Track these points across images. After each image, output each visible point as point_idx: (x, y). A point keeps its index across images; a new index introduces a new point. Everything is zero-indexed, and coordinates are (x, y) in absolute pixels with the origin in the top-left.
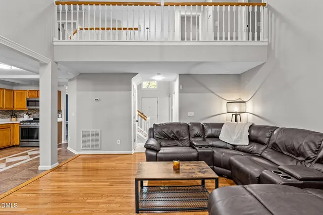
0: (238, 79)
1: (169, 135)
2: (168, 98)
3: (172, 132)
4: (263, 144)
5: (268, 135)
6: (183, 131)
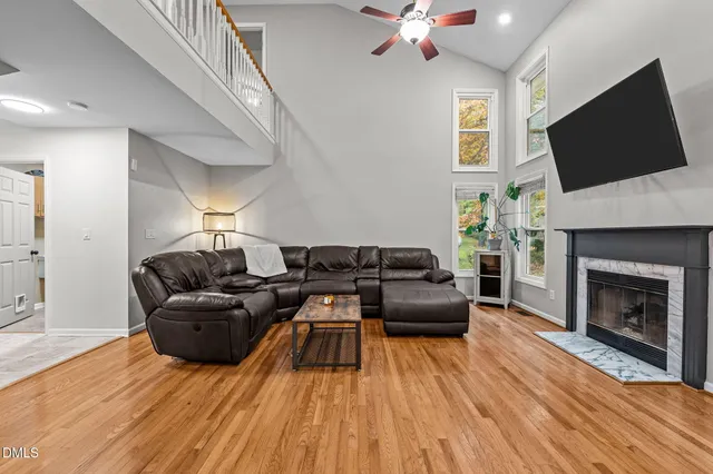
4: (301, 267)
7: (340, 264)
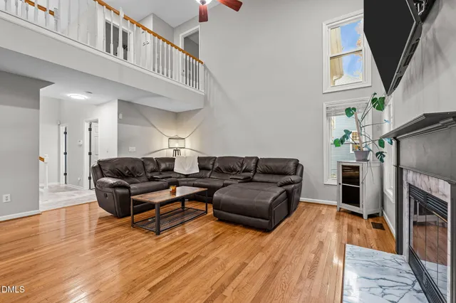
0: (177, 117)
1: (124, 172)
2: (57, 127)
3: (127, 169)
4: (209, 170)
5: (211, 163)
6: (139, 166)
7: (230, 169)
